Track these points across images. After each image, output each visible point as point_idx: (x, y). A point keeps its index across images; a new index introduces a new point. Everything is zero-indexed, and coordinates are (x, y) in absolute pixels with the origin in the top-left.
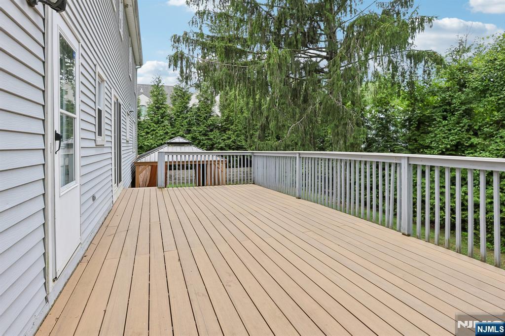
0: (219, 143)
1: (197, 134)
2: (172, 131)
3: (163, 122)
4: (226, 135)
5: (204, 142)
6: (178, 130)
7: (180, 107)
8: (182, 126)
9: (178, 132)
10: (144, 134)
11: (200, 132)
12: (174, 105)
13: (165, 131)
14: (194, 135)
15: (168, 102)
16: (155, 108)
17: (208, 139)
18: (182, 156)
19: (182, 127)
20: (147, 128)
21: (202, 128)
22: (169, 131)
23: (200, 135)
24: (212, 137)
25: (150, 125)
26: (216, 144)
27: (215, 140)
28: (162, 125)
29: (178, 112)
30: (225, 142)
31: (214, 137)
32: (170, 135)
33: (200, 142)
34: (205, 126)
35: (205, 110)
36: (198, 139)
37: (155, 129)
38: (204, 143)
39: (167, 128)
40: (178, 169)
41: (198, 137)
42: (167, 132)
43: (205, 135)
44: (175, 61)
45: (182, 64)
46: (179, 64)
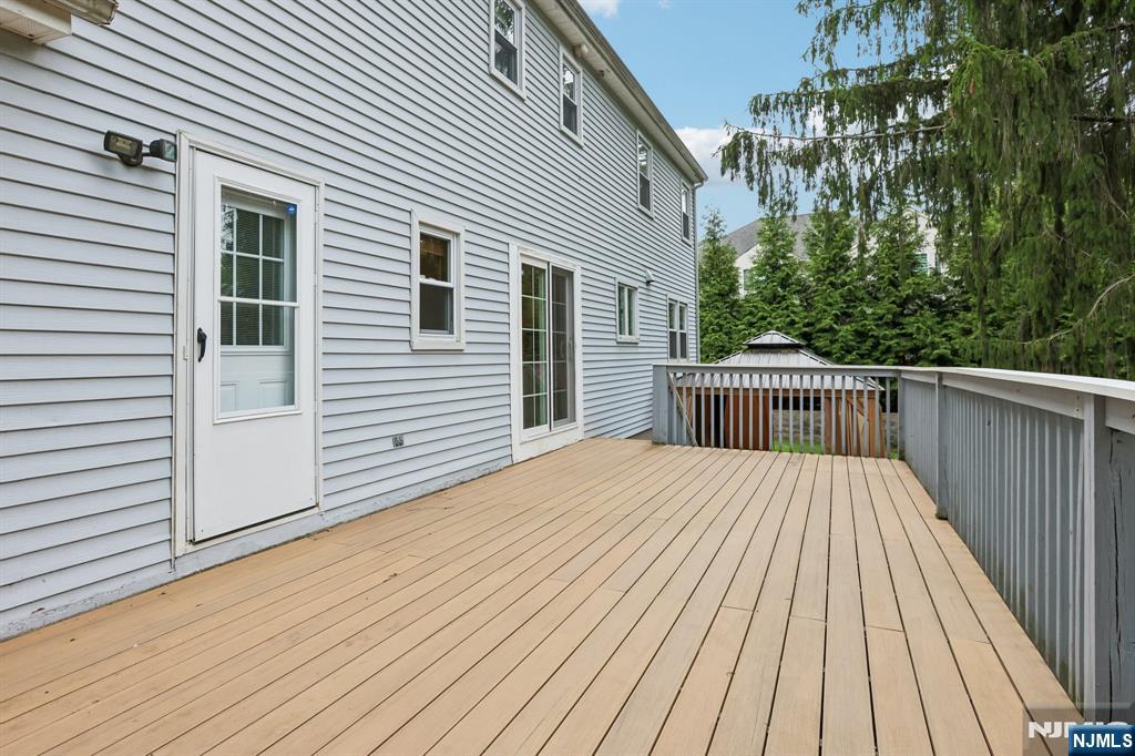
0: (934, 346)
1: (870, 324)
2: (805, 318)
3: (784, 298)
4: (957, 324)
5: (888, 343)
6: (819, 316)
7: (824, 259)
8: (830, 305)
9: (819, 320)
10: (743, 327)
11: (881, 318)
12: (812, 255)
13: (788, 319)
14: (862, 326)
15: (800, 252)
16: (767, 267)
17: (904, 335)
18: (825, 377)
19: (828, 308)
20: (751, 313)
21: (885, 307)
22: (797, 319)
23: (877, 326)
24: (910, 330)
25: (756, 307)
26: (923, 348)
27: (921, 337)
28: (784, 304)
29: (819, 272)
30: (952, 342)
31: (919, 328)
32: (799, 328)
33: (879, 344)
34: (893, 302)
35: (893, 262)
36: (872, 336)
37: (766, 314)
38: (890, 347)
39: (793, 312)
40: (815, 409)
41: (871, 330)
42: (793, 320)
43: (895, 324)
44: (731, 156)
45: (749, 160)
46: (742, 161)
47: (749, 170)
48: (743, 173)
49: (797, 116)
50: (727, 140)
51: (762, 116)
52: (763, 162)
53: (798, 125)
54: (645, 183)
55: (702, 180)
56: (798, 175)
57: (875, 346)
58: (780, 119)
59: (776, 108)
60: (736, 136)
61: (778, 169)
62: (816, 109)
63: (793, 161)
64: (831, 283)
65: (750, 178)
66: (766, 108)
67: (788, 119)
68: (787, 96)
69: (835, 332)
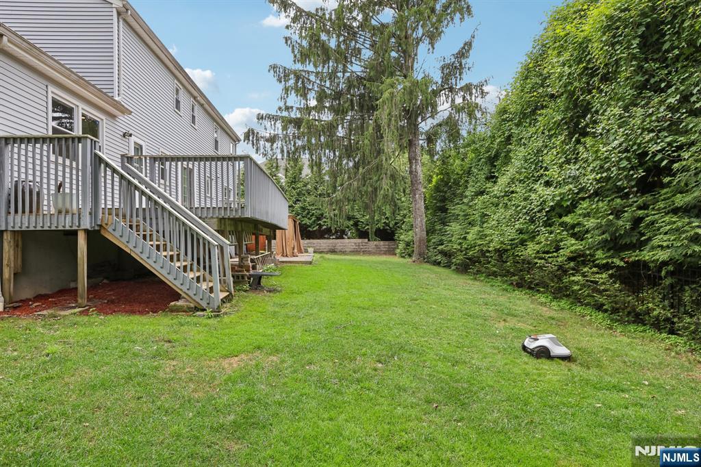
44: (247, 136)
45: (253, 138)
46: (251, 138)
47: (253, 141)
48: (251, 142)
49: (273, 123)
50: (246, 130)
51: (260, 121)
52: (257, 140)
53: (273, 126)
54: (216, 142)
55: (239, 141)
56: (268, 145)
57: (308, 214)
58: (267, 123)
59: (265, 119)
60: (249, 130)
61: (262, 143)
62: (278, 122)
63: (267, 140)
64: (293, 188)
65: (253, 144)
66: (262, 118)
67: (269, 123)
68: (270, 115)
69: (294, 207)
